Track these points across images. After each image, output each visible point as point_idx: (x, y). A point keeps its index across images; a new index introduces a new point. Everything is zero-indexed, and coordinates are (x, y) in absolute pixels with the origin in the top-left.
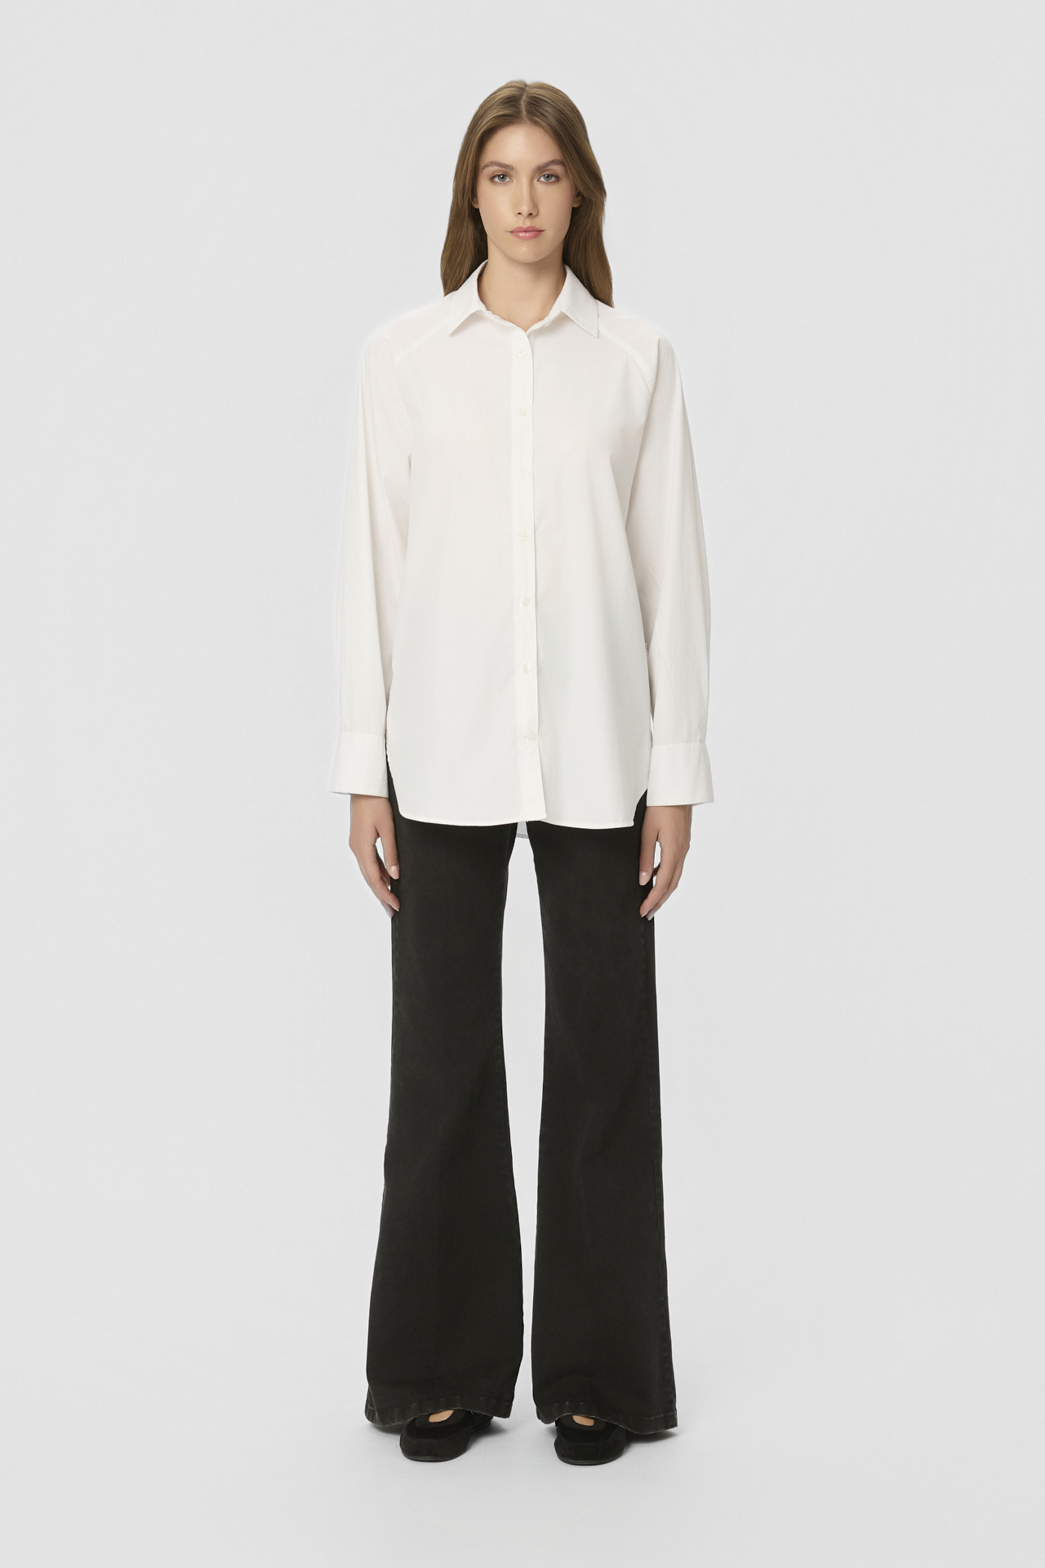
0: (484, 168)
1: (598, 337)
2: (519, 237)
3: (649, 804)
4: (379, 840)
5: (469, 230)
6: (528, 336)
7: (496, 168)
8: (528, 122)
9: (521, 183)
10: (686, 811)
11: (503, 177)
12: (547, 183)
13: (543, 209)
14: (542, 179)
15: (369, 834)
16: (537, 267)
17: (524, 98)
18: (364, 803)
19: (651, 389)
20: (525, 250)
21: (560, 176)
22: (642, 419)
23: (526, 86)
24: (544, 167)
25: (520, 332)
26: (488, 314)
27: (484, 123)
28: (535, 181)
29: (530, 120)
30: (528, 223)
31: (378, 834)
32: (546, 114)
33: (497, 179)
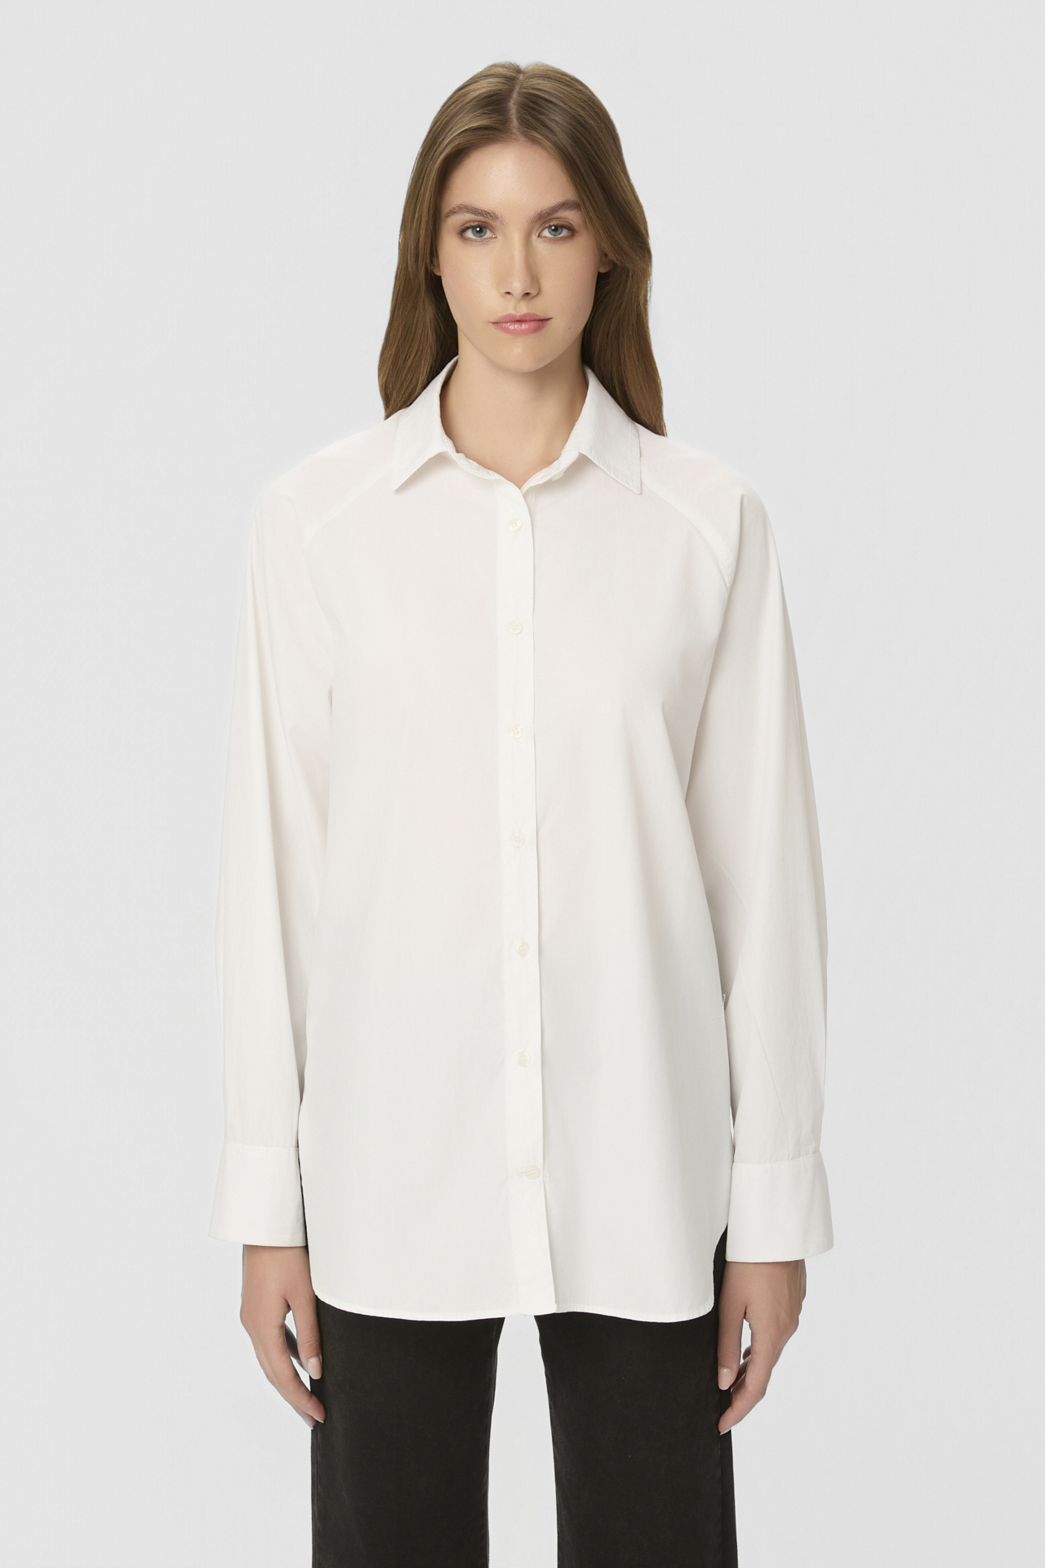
0: (448, 216)
1: (641, 494)
2: (508, 331)
3: (731, 1256)
4: (290, 1315)
5: (428, 313)
6: (525, 496)
7: (468, 216)
8: (522, 139)
9: (510, 242)
10: (794, 1272)
11: (480, 229)
12: (554, 241)
13: (547, 284)
14: (546, 233)
15: (273, 1305)
16: (541, 377)
17: (515, 95)
18: (266, 1257)
19: (728, 582)
20: (519, 351)
21: (576, 227)
22: (713, 631)
23: (518, 71)
24: (549, 214)
25: (510, 488)
26: (459, 458)
27: (447, 141)
28: (534, 237)
29: (525, 135)
30: (523, 309)
31: (289, 1306)
32: (552, 125)
33: (469, 234)
